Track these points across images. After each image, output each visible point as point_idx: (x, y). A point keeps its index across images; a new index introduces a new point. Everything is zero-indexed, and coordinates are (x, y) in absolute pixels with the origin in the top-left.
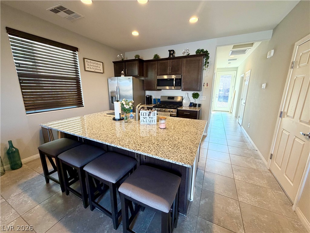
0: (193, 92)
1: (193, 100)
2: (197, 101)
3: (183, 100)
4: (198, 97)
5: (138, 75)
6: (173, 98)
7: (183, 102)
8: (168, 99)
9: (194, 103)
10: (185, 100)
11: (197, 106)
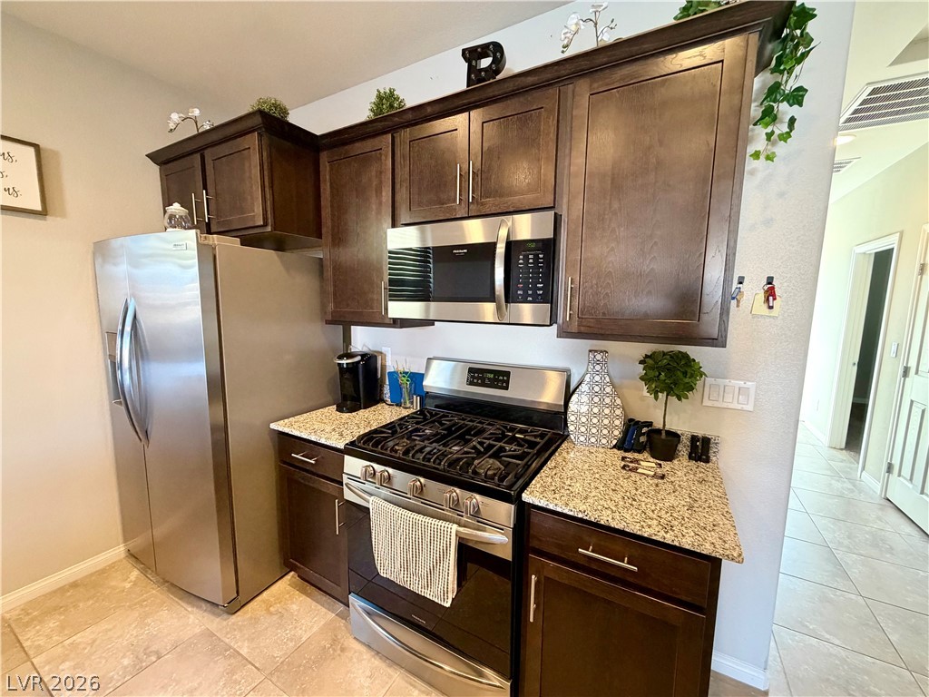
1: (647, 407)
2: (679, 416)
3: (568, 397)
5: (265, 225)
6: (499, 377)
7: (571, 418)
8: (471, 383)
9: (658, 424)
10: (585, 399)
11: (683, 450)
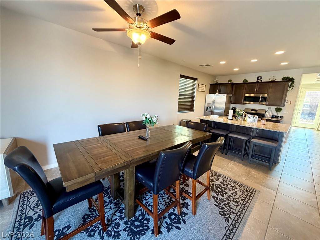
0: (276, 107)
1: (275, 113)
2: (279, 114)
3: (265, 112)
4: (281, 111)
8: (251, 111)
9: (276, 115)
10: (268, 112)
